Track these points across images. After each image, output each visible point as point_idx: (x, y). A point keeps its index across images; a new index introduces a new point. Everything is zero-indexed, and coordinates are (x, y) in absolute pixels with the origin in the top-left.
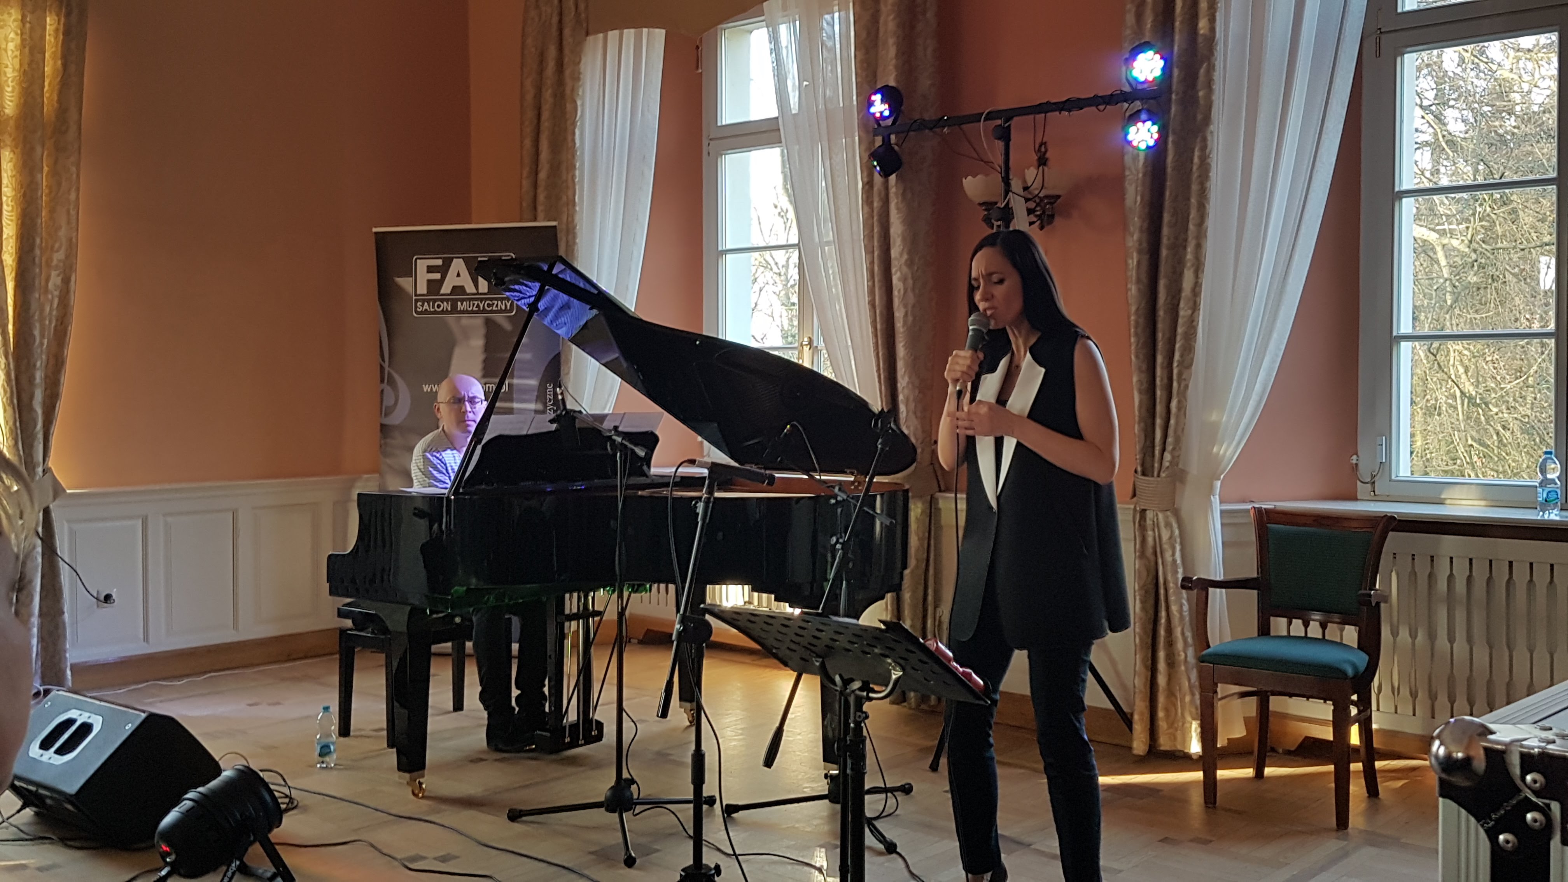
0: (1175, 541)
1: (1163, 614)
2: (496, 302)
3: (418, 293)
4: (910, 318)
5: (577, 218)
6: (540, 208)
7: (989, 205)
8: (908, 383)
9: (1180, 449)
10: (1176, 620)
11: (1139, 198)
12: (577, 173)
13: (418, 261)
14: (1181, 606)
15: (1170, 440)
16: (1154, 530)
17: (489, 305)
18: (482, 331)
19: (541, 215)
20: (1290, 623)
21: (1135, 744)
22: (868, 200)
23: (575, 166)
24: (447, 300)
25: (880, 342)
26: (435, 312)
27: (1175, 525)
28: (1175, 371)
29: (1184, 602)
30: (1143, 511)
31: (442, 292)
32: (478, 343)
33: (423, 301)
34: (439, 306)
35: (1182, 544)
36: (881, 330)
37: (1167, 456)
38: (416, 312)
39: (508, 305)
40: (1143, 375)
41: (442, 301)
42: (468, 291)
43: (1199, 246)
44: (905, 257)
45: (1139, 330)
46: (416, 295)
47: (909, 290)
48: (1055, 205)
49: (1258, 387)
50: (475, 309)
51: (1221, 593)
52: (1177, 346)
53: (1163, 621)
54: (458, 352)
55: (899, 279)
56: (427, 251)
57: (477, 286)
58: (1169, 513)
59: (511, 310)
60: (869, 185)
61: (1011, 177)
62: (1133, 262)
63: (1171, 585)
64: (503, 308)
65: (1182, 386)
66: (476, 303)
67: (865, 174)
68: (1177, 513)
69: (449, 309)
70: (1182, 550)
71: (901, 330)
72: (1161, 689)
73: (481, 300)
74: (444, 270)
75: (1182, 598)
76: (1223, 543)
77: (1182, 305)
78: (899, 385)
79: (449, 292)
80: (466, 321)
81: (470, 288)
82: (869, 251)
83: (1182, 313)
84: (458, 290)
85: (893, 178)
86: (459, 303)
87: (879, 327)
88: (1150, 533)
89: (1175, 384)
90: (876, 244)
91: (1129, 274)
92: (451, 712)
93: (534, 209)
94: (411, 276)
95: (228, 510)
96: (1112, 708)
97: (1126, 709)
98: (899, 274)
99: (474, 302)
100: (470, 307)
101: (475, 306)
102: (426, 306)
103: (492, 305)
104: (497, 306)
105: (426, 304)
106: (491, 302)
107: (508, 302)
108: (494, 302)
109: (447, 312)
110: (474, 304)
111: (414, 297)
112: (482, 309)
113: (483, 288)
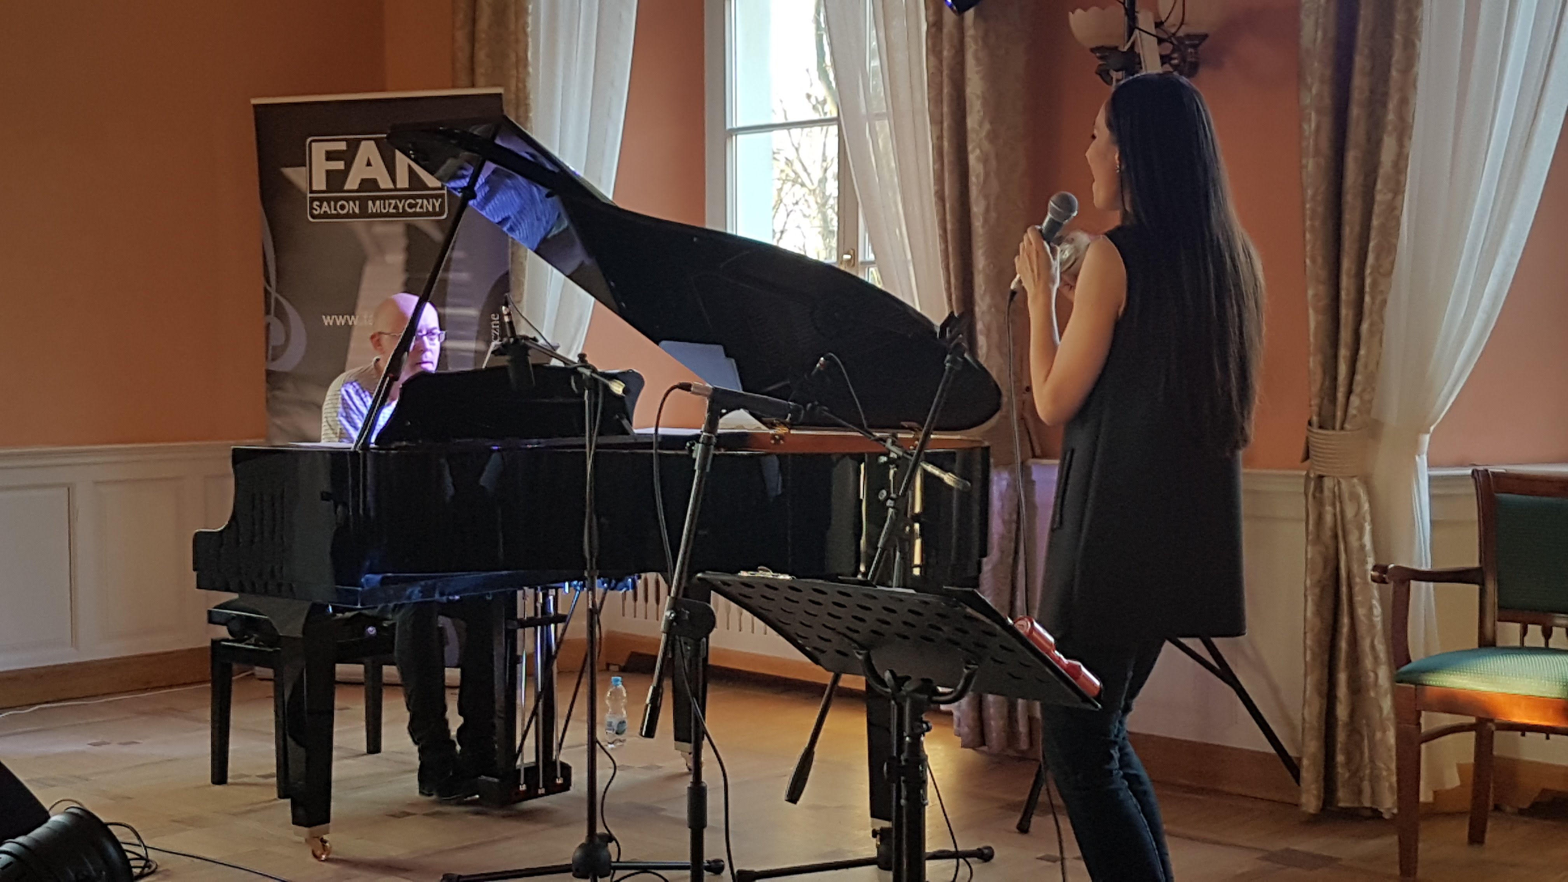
0: (1364, 518)
1: (1345, 620)
2: (420, 201)
3: (315, 188)
4: (993, 211)
5: (530, 84)
6: (480, 70)
7: (1104, 51)
9: (1373, 389)
10: (1362, 629)
11: (1320, 35)
12: (530, 20)
13: (313, 144)
14: (1371, 608)
15: (1358, 378)
16: (1334, 505)
17: (411, 206)
18: (403, 242)
19: (480, 79)
20: (1524, 632)
21: (1304, 799)
22: (934, 49)
23: (526, 10)
24: (354, 199)
25: (949, 247)
26: (338, 216)
27: (1364, 497)
28: (1368, 281)
29: (1375, 602)
30: (1321, 477)
31: (346, 187)
32: (396, 258)
33: (321, 200)
34: (342, 207)
35: (1373, 522)
36: (951, 228)
37: (1355, 400)
38: (313, 216)
39: (437, 205)
40: (1321, 288)
41: (347, 199)
42: (382, 186)
43: (1405, 101)
44: (987, 126)
45: (1317, 223)
46: (312, 192)
47: (992, 174)
48: (1200, 48)
49: (1485, 301)
50: (392, 211)
51: (1428, 588)
52: (1371, 245)
53: (1345, 630)
54: (369, 271)
55: (978, 159)
56: (326, 132)
57: (394, 181)
58: (1355, 480)
59: (441, 213)
60: (936, 26)
61: (1136, 10)
62: (1310, 127)
63: (1358, 580)
64: (431, 209)
65: (1378, 302)
66: (393, 202)
67: (930, 12)
68: (1366, 481)
69: (357, 211)
70: (1374, 533)
71: (981, 231)
72: (1340, 723)
73: (400, 198)
74: (348, 156)
75: (1372, 598)
76: (1432, 522)
77: (1379, 186)
79: (356, 187)
80: (380, 228)
81: (385, 182)
82: (936, 121)
83: (1378, 197)
84: (369, 184)
85: (970, 14)
86: (370, 203)
87: (948, 224)
88: (1329, 509)
89: (1367, 299)
90: (946, 109)
91: (1304, 144)
92: (365, 754)
93: (472, 71)
94: (305, 166)
95: (62, 485)
96: (1272, 751)
97: (1291, 752)
98: (978, 151)
99: (391, 201)
100: (385, 208)
101: (392, 206)
102: (325, 207)
103: (415, 206)
104: (421, 207)
105: (325, 204)
106: (413, 202)
107: (437, 201)
108: (417, 200)
109: (354, 215)
110: (390, 204)
111: (309, 195)
112: (401, 211)
113: (403, 181)
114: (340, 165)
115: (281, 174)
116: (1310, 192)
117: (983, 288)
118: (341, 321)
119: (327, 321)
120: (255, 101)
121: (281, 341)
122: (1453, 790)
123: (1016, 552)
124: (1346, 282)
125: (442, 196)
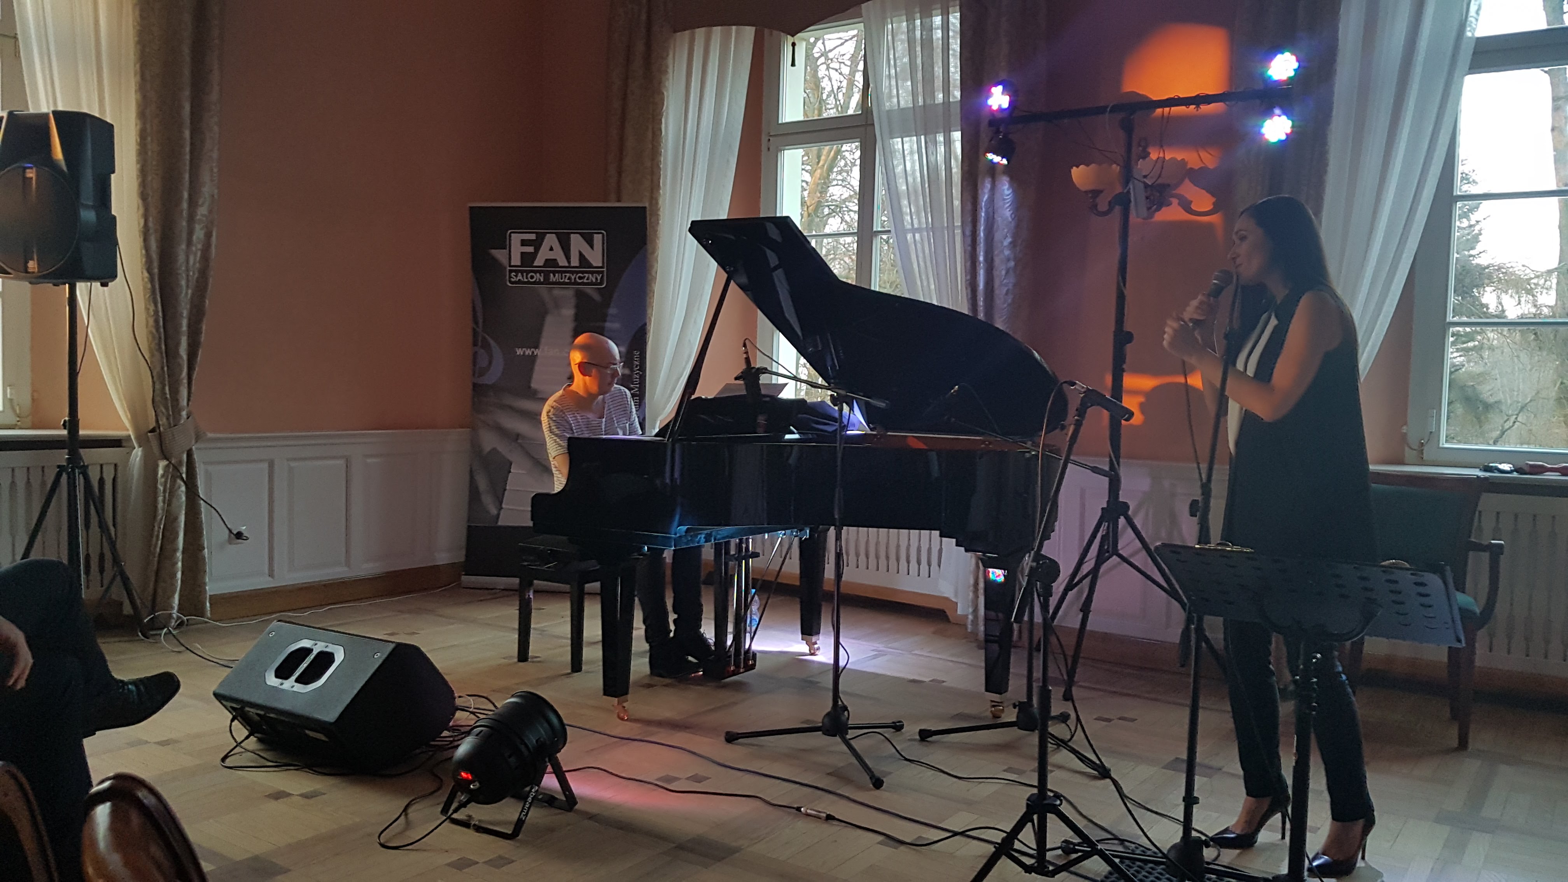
2: (587, 275)
7: (1095, 193)
13: (512, 234)
17: (580, 278)
24: (540, 272)
26: (529, 283)
31: (535, 264)
33: (517, 272)
34: (532, 277)
36: (983, 305)
38: (510, 282)
39: (599, 278)
41: (535, 272)
42: (560, 264)
46: (510, 266)
50: (566, 281)
54: (549, 319)
56: (521, 226)
57: (569, 261)
59: (601, 283)
64: (594, 281)
66: (568, 275)
69: (542, 279)
73: (572, 273)
74: (537, 244)
79: (542, 264)
80: (557, 292)
81: (562, 262)
84: (551, 263)
86: (552, 275)
87: (980, 303)
94: (505, 248)
99: (566, 274)
100: (562, 279)
101: (567, 278)
102: (520, 277)
103: (584, 278)
104: (587, 279)
105: (520, 274)
106: (582, 275)
107: (599, 274)
108: (585, 275)
109: (540, 283)
110: (566, 276)
111: (509, 268)
112: (573, 281)
113: (575, 262)
114: (530, 249)
115: (489, 254)
118: (529, 352)
119: (519, 352)
120: (470, 204)
121: (485, 364)
125: (602, 271)
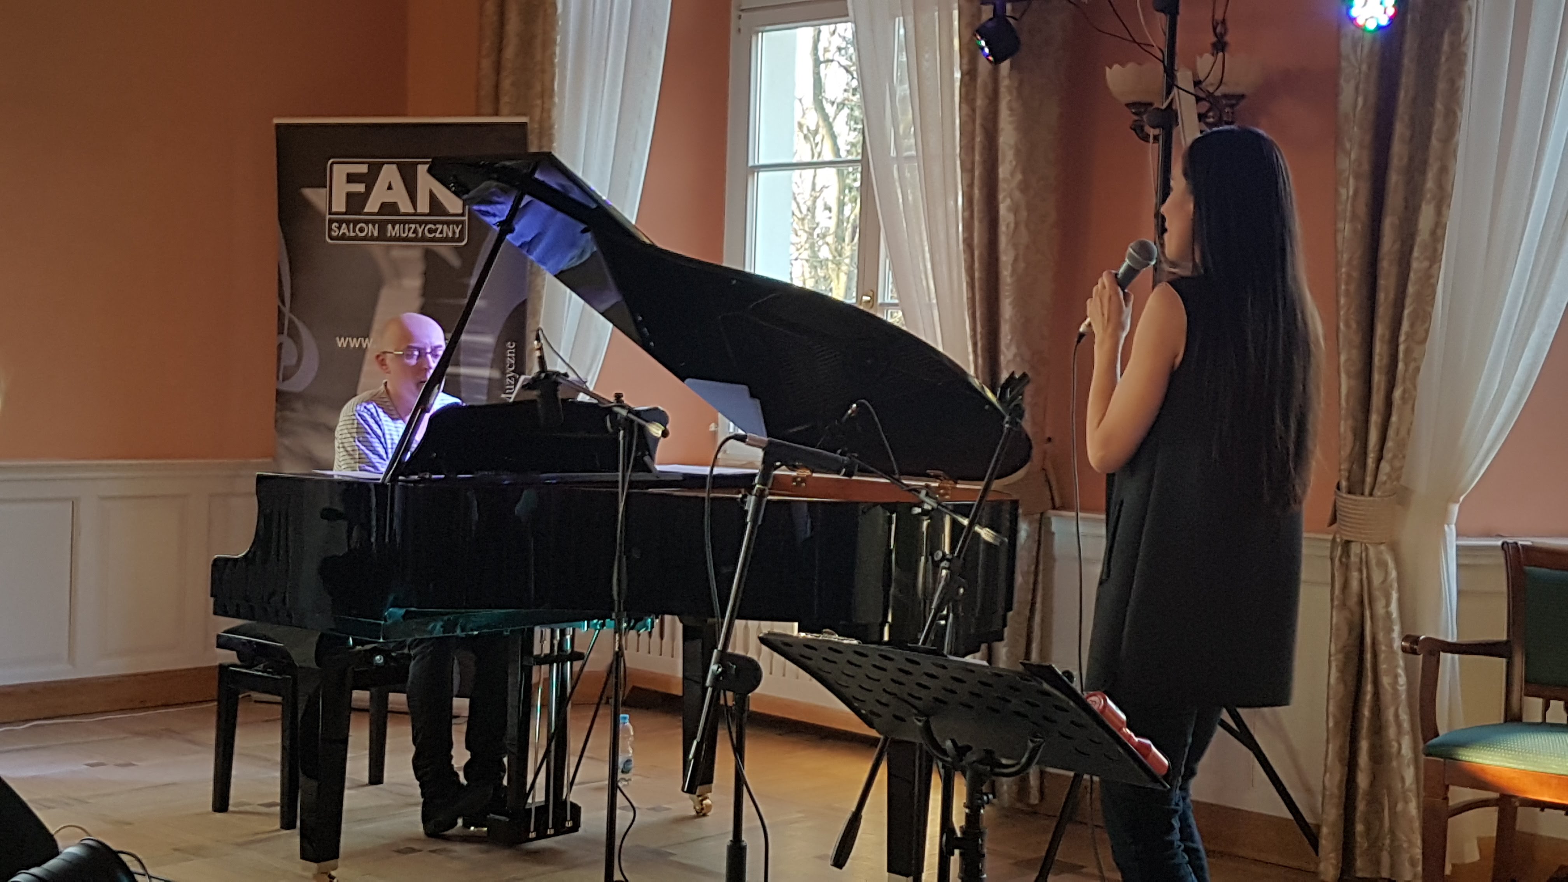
0: (1391, 586)
1: (1369, 688)
2: (440, 227)
3: (334, 209)
4: (1022, 265)
5: (555, 113)
6: (505, 99)
7: (1139, 107)
8: (1015, 356)
9: (1404, 457)
10: (1387, 697)
11: (1360, 100)
12: (558, 50)
13: (335, 166)
14: (1396, 676)
15: (1389, 444)
16: (1360, 571)
17: (430, 231)
18: (420, 267)
19: (504, 109)
20: (1546, 708)
21: (1322, 867)
22: (968, 97)
23: (555, 41)
24: (373, 222)
25: (977, 297)
26: (357, 238)
27: (1391, 564)
28: (1402, 348)
29: (1400, 671)
30: (1348, 543)
31: (366, 210)
32: (413, 283)
33: (340, 222)
34: (361, 230)
35: (1400, 591)
36: (980, 278)
37: (1385, 467)
38: (331, 238)
39: (457, 231)
41: (367, 222)
42: (403, 210)
43: (1444, 170)
44: (1019, 177)
45: (1352, 288)
46: (330, 214)
47: (1022, 224)
48: (1238, 108)
49: (1519, 375)
50: (411, 235)
51: (1453, 659)
52: (1406, 312)
53: (1368, 697)
54: (385, 295)
55: (1010, 209)
56: (349, 154)
57: (415, 206)
58: (1383, 547)
59: (460, 239)
60: (970, 75)
61: (1176, 68)
62: (1347, 192)
63: (1383, 648)
64: (450, 235)
65: (1411, 369)
66: (413, 226)
67: (965, 60)
68: (1394, 548)
69: (376, 234)
70: (1400, 600)
71: (1009, 280)
72: (1361, 791)
73: (420, 223)
74: (370, 180)
75: (1397, 666)
76: (1459, 593)
77: (1416, 254)
78: (1002, 358)
79: (376, 210)
80: (398, 252)
81: (405, 206)
82: (968, 170)
83: (1415, 265)
84: (389, 208)
85: (1005, 65)
86: (390, 227)
87: (977, 275)
88: (1355, 574)
89: (1401, 365)
90: (977, 158)
91: (1340, 208)
92: (367, 785)
93: (497, 99)
94: (325, 187)
95: (66, 499)
96: (1290, 816)
97: (1309, 819)
98: (1008, 201)
99: (410, 226)
100: (404, 232)
101: (412, 231)
102: (344, 229)
103: (435, 231)
104: (441, 232)
105: (344, 225)
106: (433, 227)
107: (457, 227)
108: (438, 226)
109: (372, 238)
110: (409, 229)
111: (328, 217)
112: (420, 235)
113: (423, 206)
114: (360, 188)
115: (301, 195)
116: (1346, 257)
117: (1009, 337)
118: (354, 343)
119: (341, 343)
120: (276, 121)
121: (294, 361)
122: (1473, 863)
123: (1033, 604)
124: (1380, 348)
125: (462, 222)
